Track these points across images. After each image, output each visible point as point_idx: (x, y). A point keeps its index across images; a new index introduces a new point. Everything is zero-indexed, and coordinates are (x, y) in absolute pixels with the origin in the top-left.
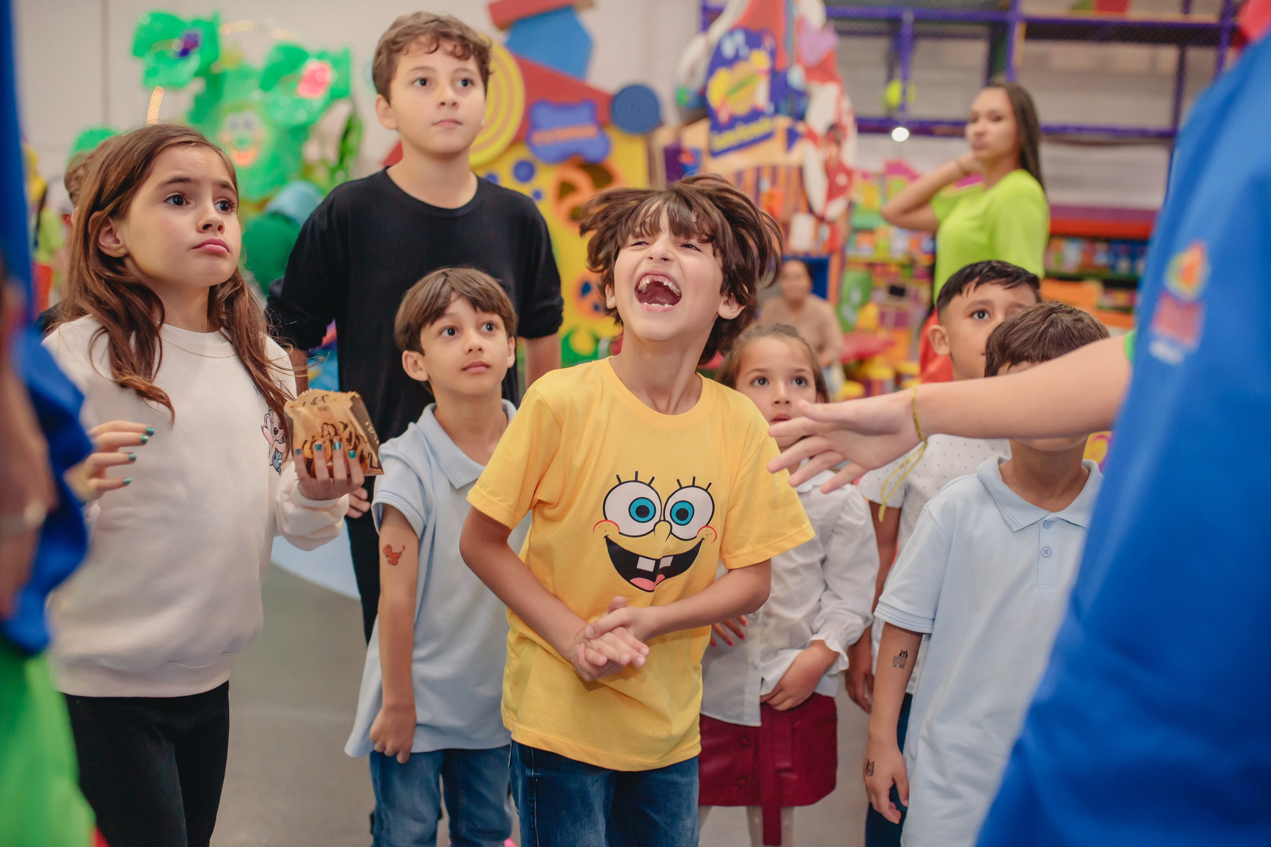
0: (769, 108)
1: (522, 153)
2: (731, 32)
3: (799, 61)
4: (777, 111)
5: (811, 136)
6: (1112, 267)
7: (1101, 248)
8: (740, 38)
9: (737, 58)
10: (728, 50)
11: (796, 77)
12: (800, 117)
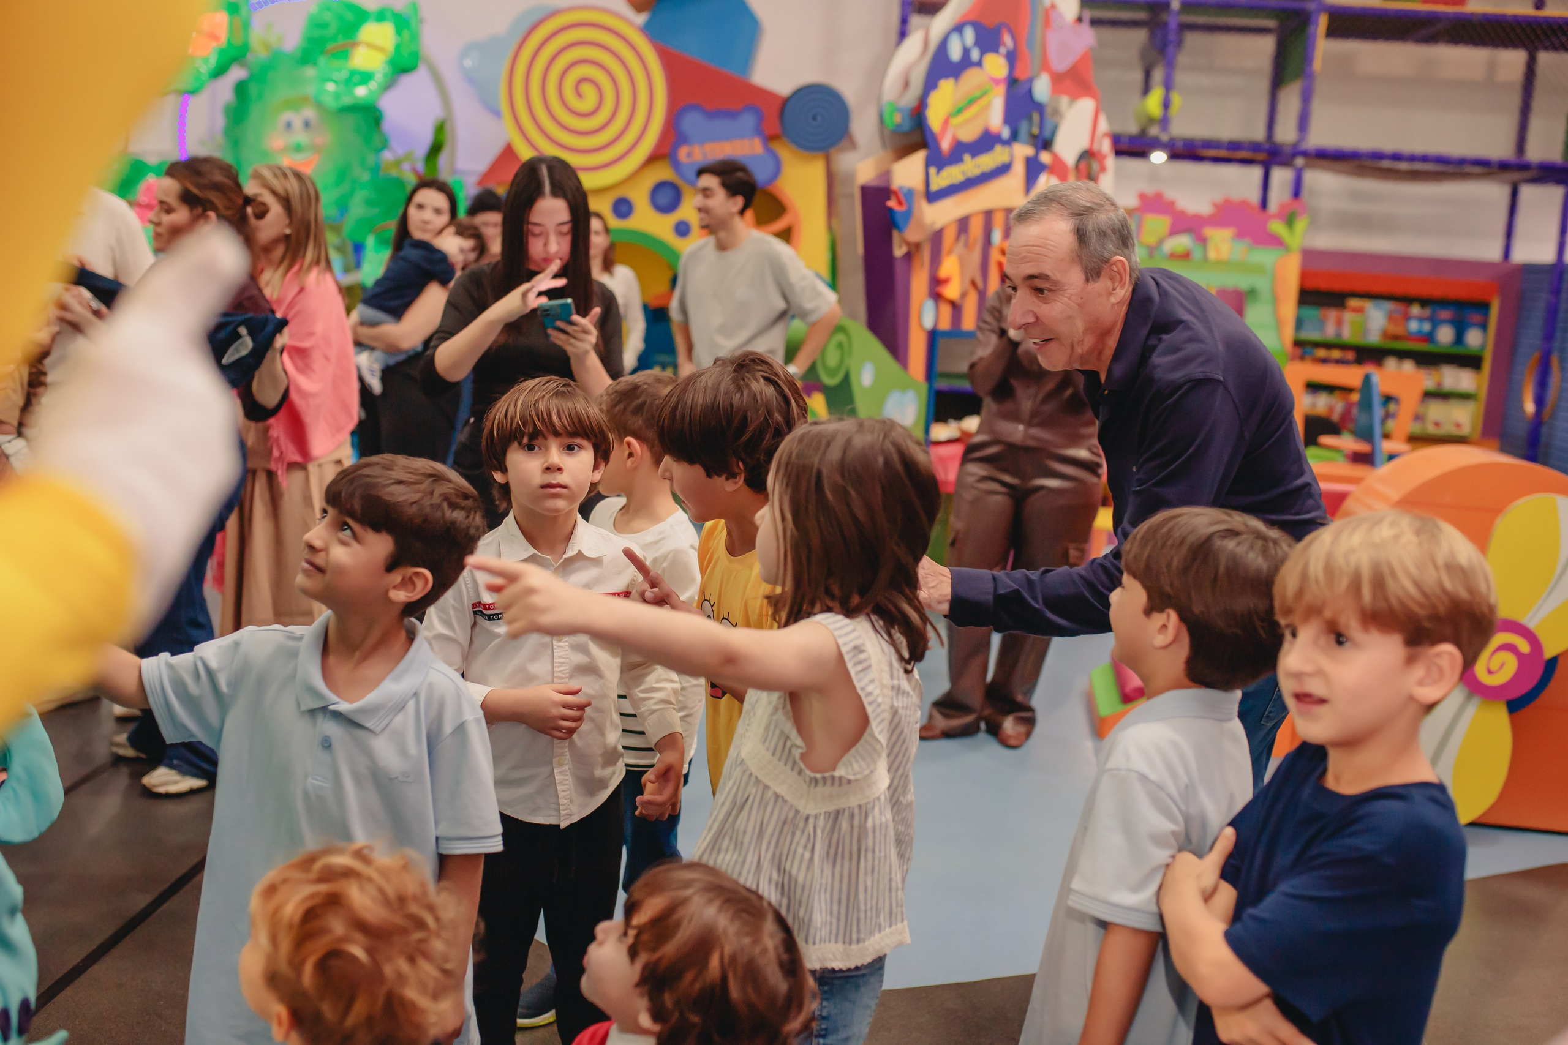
0: (1006, 133)
1: (662, 173)
2: (959, 28)
3: (1045, 66)
4: (1014, 137)
5: (1058, 168)
6: (1429, 338)
7: (1415, 310)
8: (969, 35)
9: (966, 63)
10: (955, 53)
11: (1042, 88)
12: (1046, 144)
